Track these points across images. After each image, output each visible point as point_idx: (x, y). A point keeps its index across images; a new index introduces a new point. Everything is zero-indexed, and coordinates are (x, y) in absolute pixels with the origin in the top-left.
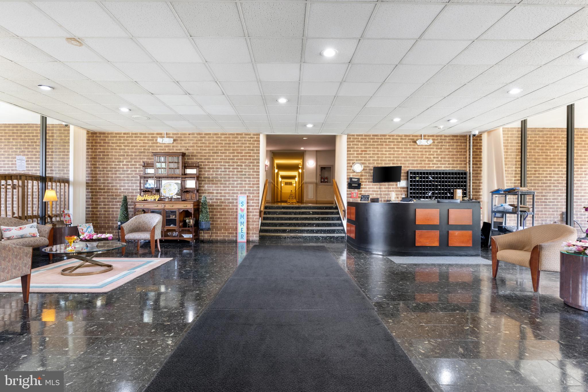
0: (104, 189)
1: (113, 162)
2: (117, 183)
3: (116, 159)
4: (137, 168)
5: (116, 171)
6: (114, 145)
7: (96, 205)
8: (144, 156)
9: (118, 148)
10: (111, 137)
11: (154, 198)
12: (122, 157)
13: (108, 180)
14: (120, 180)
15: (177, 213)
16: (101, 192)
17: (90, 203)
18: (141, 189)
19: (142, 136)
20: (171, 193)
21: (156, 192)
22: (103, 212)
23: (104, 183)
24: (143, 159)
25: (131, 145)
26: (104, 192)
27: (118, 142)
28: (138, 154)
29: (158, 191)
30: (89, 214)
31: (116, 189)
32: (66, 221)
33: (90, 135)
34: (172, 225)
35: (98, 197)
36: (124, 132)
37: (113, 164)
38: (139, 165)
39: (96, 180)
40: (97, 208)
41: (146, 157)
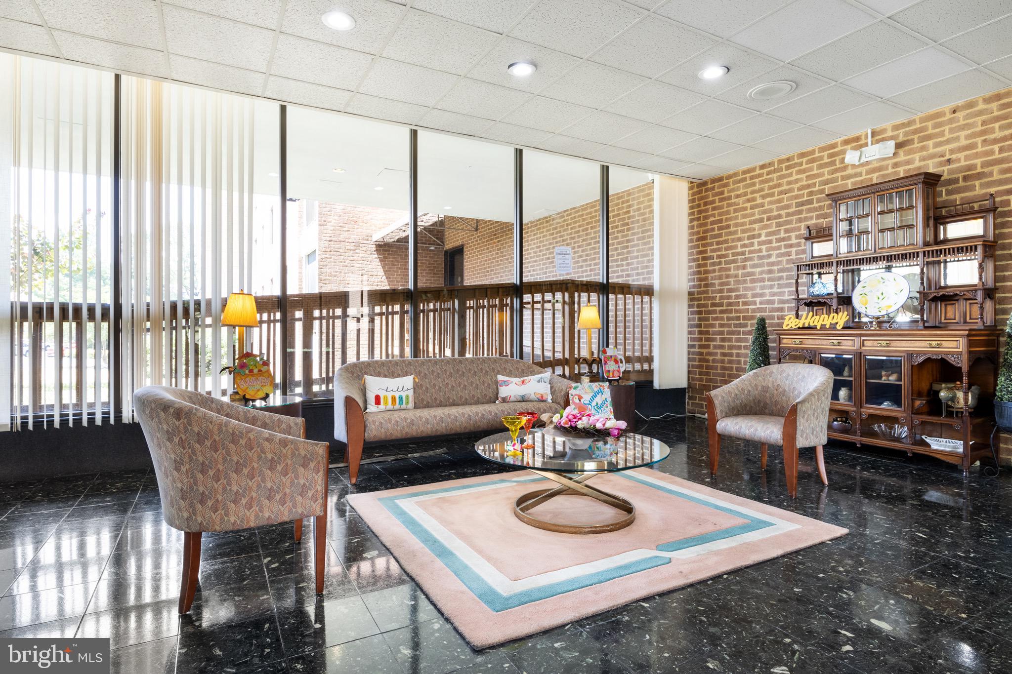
0: (721, 305)
1: (740, 239)
2: (746, 289)
3: (744, 231)
4: (791, 246)
5: (746, 260)
6: (741, 200)
7: (708, 340)
8: (810, 211)
9: (748, 205)
10: (735, 182)
11: (830, 320)
12: (756, 226)
13: (728, 284)
14: (753, 281)
15: (905, 368)
16: (715, 312)
17: (696, 336)
18: (798, 300)
19: (804, 160)
20: (884, 304)
21: (839, 304)
22: (719, 357)
23: (721, 291)
24: (806, 219)
25: (776, 190)
26: (722, 312)
27: (749, 190)
28: (793, 209)
29: (846, 301)
30: (694, 360)
31: (745, 303)
32: (609, 371)
33: (696, 190)
34: (886, 405)
35: (711, 322)
36: (761, 163)
37: (739, 244)
38: (797, 237)
39: (706, 285)
40: (708, 347)
41: (814, 214)
